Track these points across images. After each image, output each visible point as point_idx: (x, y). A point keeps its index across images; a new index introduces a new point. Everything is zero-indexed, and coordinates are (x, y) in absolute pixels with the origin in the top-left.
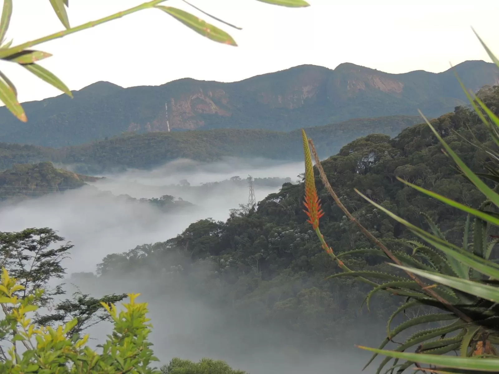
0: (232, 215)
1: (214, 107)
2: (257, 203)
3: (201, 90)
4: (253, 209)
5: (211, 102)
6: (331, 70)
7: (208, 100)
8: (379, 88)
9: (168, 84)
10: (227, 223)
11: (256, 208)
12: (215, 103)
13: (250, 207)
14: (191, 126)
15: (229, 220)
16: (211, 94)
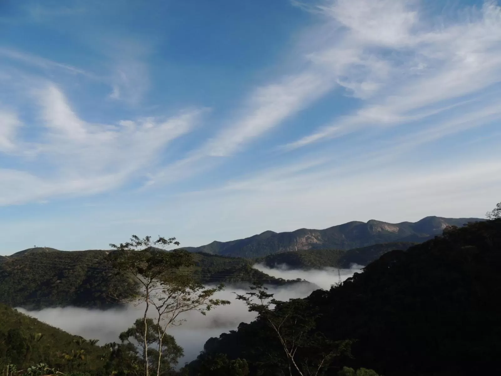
0: (332, 287)
1: (315, 240)
2: (343, 282)
3: (310, 233)
4: (341, 284)
5: (314, 238)
6: (365, 223)
7: (313, 237)
8: (387, 230)
9: (296, 231)
10: (330, 291)
11: (343, 284)
12: (316, 239)
13: (340, 284)
14: (306, 248)
15: (330, 290)
16: (314, 235)
